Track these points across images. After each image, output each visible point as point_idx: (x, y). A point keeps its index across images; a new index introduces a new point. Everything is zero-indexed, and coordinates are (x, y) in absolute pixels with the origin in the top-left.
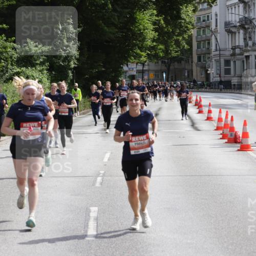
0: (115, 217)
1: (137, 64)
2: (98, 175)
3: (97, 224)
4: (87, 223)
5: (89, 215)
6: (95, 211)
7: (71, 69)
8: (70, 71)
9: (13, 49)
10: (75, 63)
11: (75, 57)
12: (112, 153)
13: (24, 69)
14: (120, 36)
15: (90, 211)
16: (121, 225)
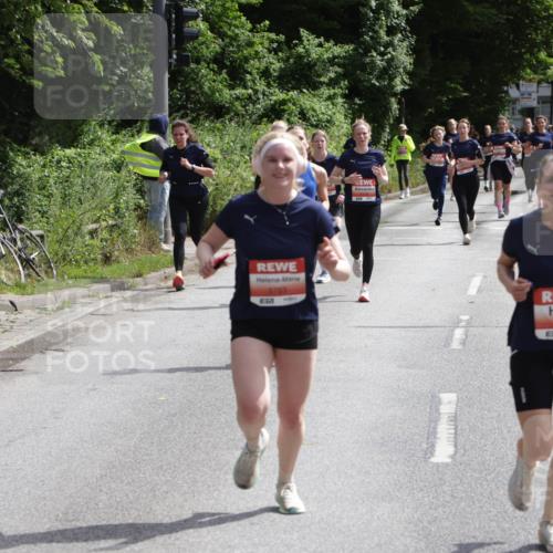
0: (496, 414)
1: (539, 83)
2: (456, 324)
3: (456, 429)
4: (435, 428)
5: (437, 410)
6: (450, 403)
7: (395, 95)
8: (393, 100)
9: (270, 52)
10: (403, 82)
11: (405, 68)
12: (485, 277)
13: (293, 94)
14: (503, 21)
15: (440, 402)
16: (509, 432)
